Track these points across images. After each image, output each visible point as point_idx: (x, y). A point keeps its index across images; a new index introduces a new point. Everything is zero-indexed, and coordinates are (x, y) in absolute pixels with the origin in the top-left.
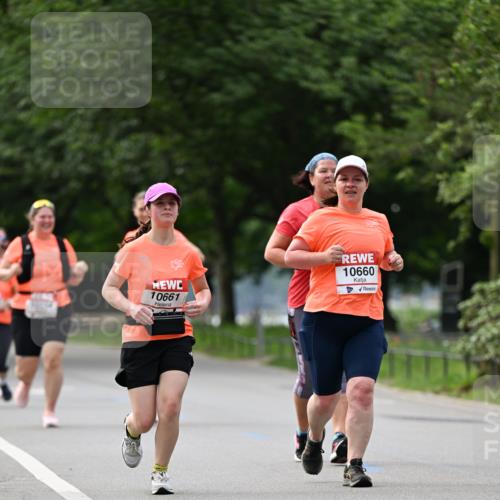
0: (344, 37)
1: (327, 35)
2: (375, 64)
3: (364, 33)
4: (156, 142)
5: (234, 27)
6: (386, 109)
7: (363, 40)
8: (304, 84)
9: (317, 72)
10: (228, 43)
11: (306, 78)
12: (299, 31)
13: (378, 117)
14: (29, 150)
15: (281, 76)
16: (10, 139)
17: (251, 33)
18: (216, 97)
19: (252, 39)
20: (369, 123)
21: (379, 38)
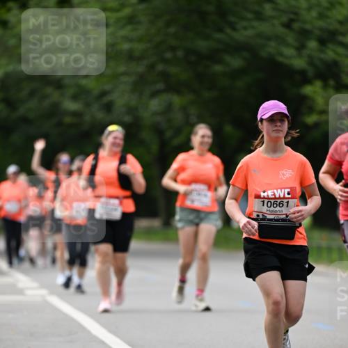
0: (308, 27)
1: (296, 26)
2: (330, 46)
3: (321, 23)
4: (177, 100)
5: (232, 19)
6: (337, 77)
7: (321, 29)
8: (280, 59)
9: (289, 52)
10: (228, 31)
11: (281, 54)
12: (276, 22)
13: (332, 82)
14: (88, 105)
15: (264, 54)
16: (75, 98)
17: (244, 23)
18: (218, 68)
19: (245, 28)
20: (325, 86)
21: (331, 28)
